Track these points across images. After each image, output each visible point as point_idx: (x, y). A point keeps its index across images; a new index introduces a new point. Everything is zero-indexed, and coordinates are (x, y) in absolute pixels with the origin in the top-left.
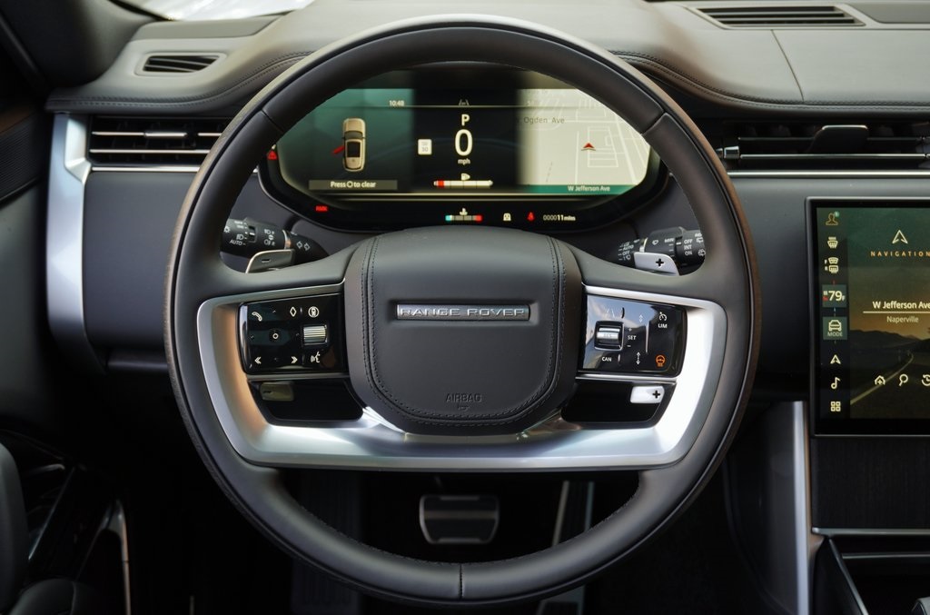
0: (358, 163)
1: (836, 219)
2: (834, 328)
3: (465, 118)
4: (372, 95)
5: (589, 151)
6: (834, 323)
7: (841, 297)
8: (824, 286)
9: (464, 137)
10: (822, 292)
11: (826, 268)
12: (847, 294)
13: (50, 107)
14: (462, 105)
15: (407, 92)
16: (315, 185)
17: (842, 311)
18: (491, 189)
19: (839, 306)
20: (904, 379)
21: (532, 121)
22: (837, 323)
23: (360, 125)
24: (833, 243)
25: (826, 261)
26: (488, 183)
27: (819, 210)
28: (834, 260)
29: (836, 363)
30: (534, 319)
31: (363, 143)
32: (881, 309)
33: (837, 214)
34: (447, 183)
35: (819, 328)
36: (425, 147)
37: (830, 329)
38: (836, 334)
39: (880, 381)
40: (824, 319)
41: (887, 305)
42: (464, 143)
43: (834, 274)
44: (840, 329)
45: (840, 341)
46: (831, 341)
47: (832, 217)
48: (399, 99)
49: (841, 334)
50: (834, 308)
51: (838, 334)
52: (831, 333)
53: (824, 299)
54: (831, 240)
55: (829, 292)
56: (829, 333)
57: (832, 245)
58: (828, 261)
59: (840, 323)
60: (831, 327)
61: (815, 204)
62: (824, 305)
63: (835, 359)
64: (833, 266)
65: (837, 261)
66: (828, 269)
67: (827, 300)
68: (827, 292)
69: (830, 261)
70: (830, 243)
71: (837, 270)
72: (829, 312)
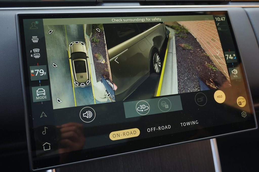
1: (37, 25)
2: (41, 94)
6: (39, 91)
7: (43, 73)
8: (30, 67)
10: (30, 72)
11: (32, 56)
12: (47, 71)
17: (45, 82)
19: (42, 79)
22: (42, 90)
24: (35, 40)
25: (31, 51)
27: (25, 20)
28: (37, 50)
29: (44, 117)
33: (37, 22)
35: (29, 95)
37: (38, 95)
38: (42, 98)
40: (33, 88)
43: (37, 59)
44: (44, 94)
45: (45, 102)
46: (39, 103)
47: (34, 24)
49: (45, 97)
50: (39, 81)
51: (43, 97)
52: (39, 97)
53: (32, 75)
54: (34, 38)
55: (35, 70)
56: (37, 97)
57: (35, 41)
58: (33, 51)
59: (44, 90)
60: (38, 93)
61: (21, 17)
62: (32, 79)
63: (43, 115)
64: (36, 54)
65: (39, 50)
66: (33, 56)
67: (34, 75)
68: (33, 71)
69: (34, 51)
70: (33, 40)
71: (39, 56)
72: (36, 83)
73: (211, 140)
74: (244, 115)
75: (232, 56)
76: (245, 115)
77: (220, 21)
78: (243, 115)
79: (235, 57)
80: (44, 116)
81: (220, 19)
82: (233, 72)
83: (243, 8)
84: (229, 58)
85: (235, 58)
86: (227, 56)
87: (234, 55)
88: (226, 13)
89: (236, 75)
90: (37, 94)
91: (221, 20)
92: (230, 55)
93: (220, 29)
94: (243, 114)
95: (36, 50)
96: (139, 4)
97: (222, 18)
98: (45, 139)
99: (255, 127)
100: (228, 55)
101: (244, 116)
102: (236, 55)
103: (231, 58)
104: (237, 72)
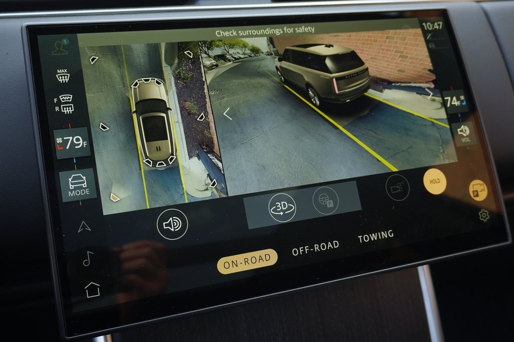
1: (65, 47)
2: (77, 184)
7: (81, 143)
8: (55, 132)
10: (54, 141)
11: (57, 109)
12: (90, 138)
17: (85, 161)
19: (79, 155)
24: (63, 77)
25: (55, 100)
27: (41, 38)
29: (84, 231)
33: (65, 41)
35: (54, 189)
37: (72, 187)
38: (81, 192)
40: (62, 174)
43: (68, 115)
44: (85, 185)
45: (86, 201)
46: (74, 203)
47: (59, 45)
49: (87, 192)
50: (73, 158)
51: (83, 192)
52: (74, 192)
53: (58, 148)
54: (60, 73)
55: (65, 138)
56: (69, 192)
57: (62, 79)
58: (59, 99)
59: (84, 178)
60: (72, 184)
61: (33, 32)
62: (60, 156)
63: (84, 226)
64: (66, 105)
65: (71, 98)
66: (60, 109)
67: (62, 148)
68: (61, 139)
69: (61, 99)
70: (59, 76)
71: (72, 109)
72: (69, 165)
73: (420, 269)
74: (484, 217)
75: (458, 99)
76: (487, 217)
77: (432, 30)
78: (482, 218)
79: (465, 101)
80: (84, 229)
81: (433, 27)
82: (461, 131)
83: (478, 2)
84: (453, 103)
85: (463, 104)
86: (448, 100)
87: (462, 98)
89: (467, 136)
90: (70, 186)
91: (435, 27)
92: (454, 98)
93: (432, 46)
94: (481, 214)
95: (65, 97)
97: (436, 24)
99: (507, 240)
100: (449, 98)
101: (485, 219)
102: (465, 97)
103: (456, 103)
104: (468, 132)
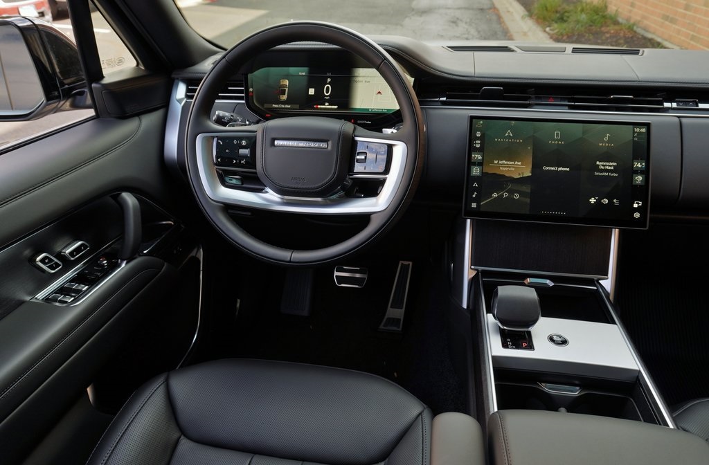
0: (284, 97)
1: (481, 124)
2: (476, 171)
3: (329, 80)
4: (292, 70)
5: (379, 95)
7: (480, 158)
8: (473, 152)
9: (328, 88)
10: (472, 156)
11: (475, 145)
12: (483, 157)
13: (173, 76)
14: (328, 75)
15: (306, 69)
16: (266, 106)
17: (480, 164)
18: (337, 109)
19: (479, 161)
20: (506, 195)
21: (356, 82)
22: (477, 169)
23: (286, 82)
24: (478, 134)
26: (336, 107)
27: (474, 120)
29: (475, 186)
30: (329, 148)
31: (287, 89)
32: (498, 164)
33: (481, 122)
34: (319, 106)
35: (469, 170)
36: (312, 91)
37: (474, 171)
38: (477, 174)
39: (495, 195)
40: (472, 167)
41: (500, 162)
42: (328, 90)
43: (478, 148)
44: (479, 172)
45: (478, 177)
46: (474, 176)
47: (479, 123)
48: (302, 72)
49: (479, 174)
50: (477, 162)
52: (475, 173)
53: (473, 158)
55: (475, 155)
56: (473, 173)
58: (476, 142)
61: (472, 118)
62: (472, 161)
64: (478, 144)
65: (480, 142)
71: (479, 146)
72: (475, 164)
76: (638, 216)
77: (639, 132)
79: (644, 166)
81: (640, 130)
82: (637, 178)
83: (679, 117)
84: (637, 166)
88: (648, 125)
89: (640, 181)
95: (478, 141)
96: (567, 108)
97: (642, 129)
98: (474, 200)
102: (645, 164)
103: (639, 165)
104: (641, 179)
